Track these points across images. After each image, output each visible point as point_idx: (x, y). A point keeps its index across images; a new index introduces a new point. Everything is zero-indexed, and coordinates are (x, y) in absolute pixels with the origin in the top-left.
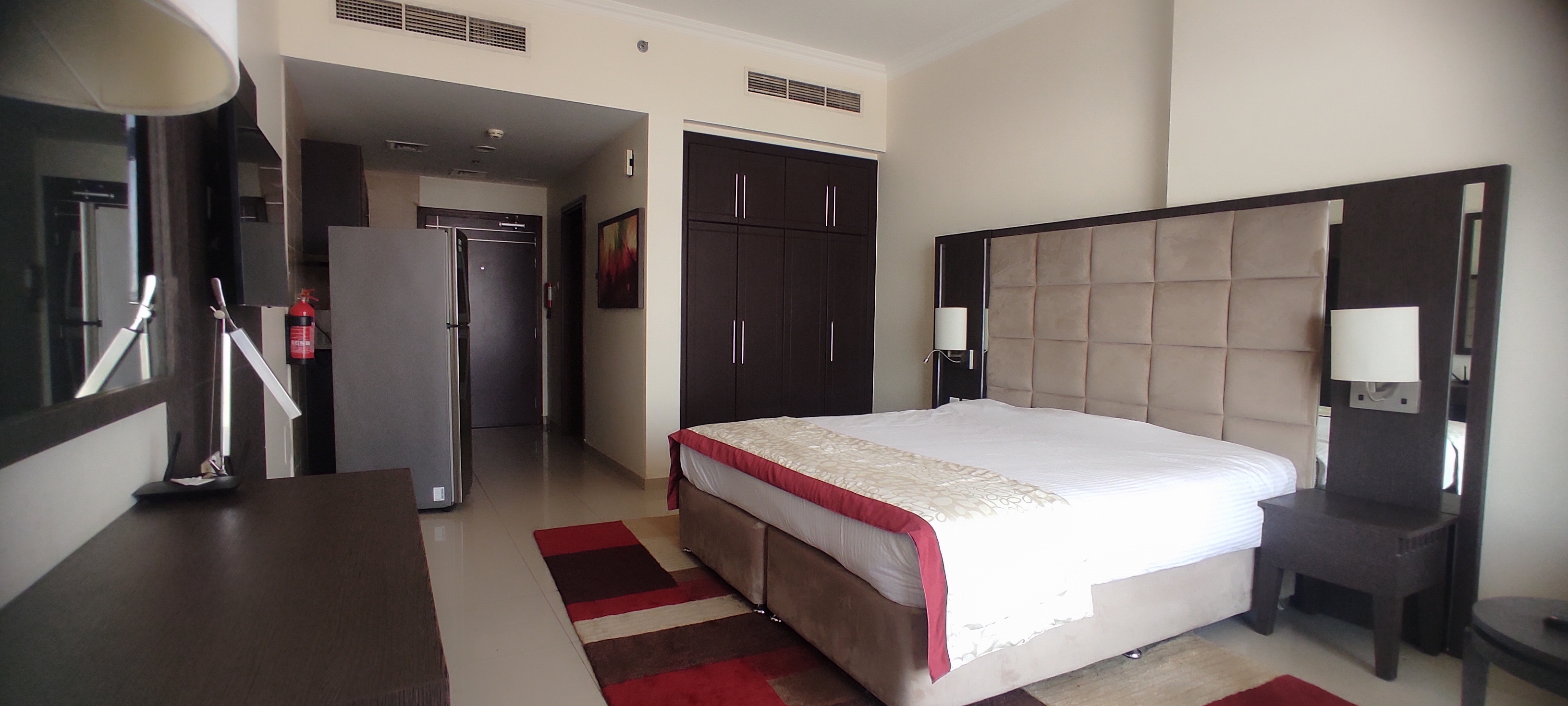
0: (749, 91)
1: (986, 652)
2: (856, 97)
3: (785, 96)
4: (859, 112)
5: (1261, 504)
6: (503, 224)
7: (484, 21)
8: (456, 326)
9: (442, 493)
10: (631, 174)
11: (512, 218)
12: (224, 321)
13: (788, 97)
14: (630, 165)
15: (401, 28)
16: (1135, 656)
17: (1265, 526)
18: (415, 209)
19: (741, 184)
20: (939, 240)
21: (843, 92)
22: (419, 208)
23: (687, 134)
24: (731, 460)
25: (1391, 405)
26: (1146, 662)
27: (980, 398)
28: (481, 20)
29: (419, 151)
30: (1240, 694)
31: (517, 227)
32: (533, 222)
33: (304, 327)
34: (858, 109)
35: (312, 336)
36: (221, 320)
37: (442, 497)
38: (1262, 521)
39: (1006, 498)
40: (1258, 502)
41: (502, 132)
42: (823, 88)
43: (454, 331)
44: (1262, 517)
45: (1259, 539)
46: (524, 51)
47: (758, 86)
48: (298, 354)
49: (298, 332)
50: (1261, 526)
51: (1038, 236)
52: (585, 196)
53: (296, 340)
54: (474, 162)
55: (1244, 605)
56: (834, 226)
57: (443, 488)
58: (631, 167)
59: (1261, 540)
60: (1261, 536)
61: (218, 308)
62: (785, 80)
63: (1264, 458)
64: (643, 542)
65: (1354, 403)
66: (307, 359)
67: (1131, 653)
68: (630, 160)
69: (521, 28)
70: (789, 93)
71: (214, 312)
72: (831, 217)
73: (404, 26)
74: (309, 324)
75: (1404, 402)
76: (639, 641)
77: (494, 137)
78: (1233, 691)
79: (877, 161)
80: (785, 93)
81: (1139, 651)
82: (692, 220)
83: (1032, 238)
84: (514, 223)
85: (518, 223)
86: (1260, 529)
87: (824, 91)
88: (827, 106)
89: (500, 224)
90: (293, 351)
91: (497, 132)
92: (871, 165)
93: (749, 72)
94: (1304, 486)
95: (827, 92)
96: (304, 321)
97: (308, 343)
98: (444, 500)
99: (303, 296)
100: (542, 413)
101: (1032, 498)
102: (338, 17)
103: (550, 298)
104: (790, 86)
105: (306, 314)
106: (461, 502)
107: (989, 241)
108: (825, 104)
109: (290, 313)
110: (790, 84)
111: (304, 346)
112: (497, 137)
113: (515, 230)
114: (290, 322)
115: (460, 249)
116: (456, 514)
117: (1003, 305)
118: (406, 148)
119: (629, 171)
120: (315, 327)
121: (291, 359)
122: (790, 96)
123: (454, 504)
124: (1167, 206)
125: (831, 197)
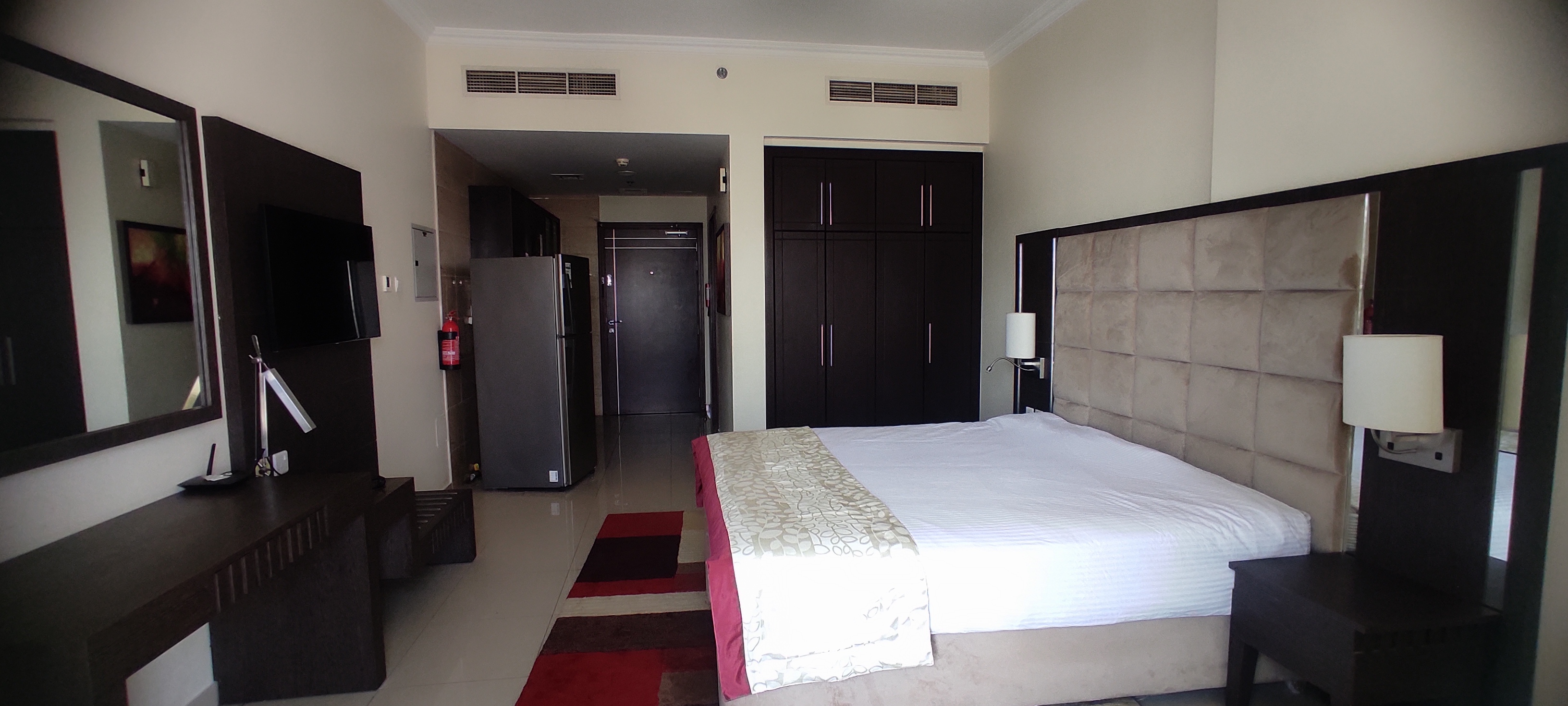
0: (831, 100)
2: (953, 90)
3: (870, 99)
4: (956, 105)
5: (1232, 565)
6: (669, 233)
7: (581, 74)
8: (563, 337)
9: (556, 476)
10: (725, 191)
11: (677, 226)
12: (260, 364)
13: (873, 100)
14: (724, 182)
15: (515, 92)
18: (596, 225)
19: (825, 191)
20: (1020, 239)
21: (938, 87)
22: (599, 223)
23: (768, 150)
25: (1426, 461)
27: (1049, 410)
28: (578, 74)
29: (581, 179)
31: (681, 234)
32: (695, 228)
33: (451, 341)
34: (955, 102)
35: (457, 347)
36: (258, 364)
37: (556, 479)
38: (1233, 586)
40: (1230, 563)
41: (627, 160)
42: (913, 85)
43: (562, 341)
44: (1233, 580)
45: (1230, 606)
46: (615, 94)
47: (841, 94)
48: (447, 362)
49: (446, 344)
50: (1232, 591)
51: (1094, 236)
52: (715, 207)
53: (445, 350)
54: (629, 182)
56: (931, 225)
57: (557, 472)
58: (725, 184)
60: (1231, 602)
61: (255, 356)
62: (871, 84)
63: (1258, 511)
64: (683, 533)
65: (1383, 454)
66: (454, 366)
68: (723, 177)
69: (612, 75)
70: (875, 96)
71: (251, 359)
72: (926, 215)
73: (517, 90)
74: (454, 338)
75: (1439, 456)
77: (622, 165)
79: (982, 153)
80: (870, 97)
82: (778, 231)
83: (1090, 237)
84: (678, 231)
85: (681, 231)
86: (1229, 595)
87: (914, 89)
88: (919, 103)
89: (666, 233)
90: (444, 359)
91: (622, 161)
92: (977, 157)
93: (830, 81)
95: (918, 89)
96: (450, 335)
97: (454, 353)
98: (557, 481)
99: (450, 316)
100: (705, 401)
101: (872, 539)
102: (469, 91)
103: (708, 299)
104: (876, 89)
105: (452, 330)
106: (571, 484)
107: (1057, 241)
108: (916, 102)
109: (441, 330)
110: (875, 87)
111: (451, 355)
112: (624, 165)
113: (679, 237)
114: (442, 336)
115: (569, 272)
116: (568, 495)
117: (1065, 312)
118: (569, 178)
119: (723, 189)
120: (458, 340)
121: (443, 366)
122: (875, 98)
123: (565, 486)
124: (1210, 201)
125: (926, 195)
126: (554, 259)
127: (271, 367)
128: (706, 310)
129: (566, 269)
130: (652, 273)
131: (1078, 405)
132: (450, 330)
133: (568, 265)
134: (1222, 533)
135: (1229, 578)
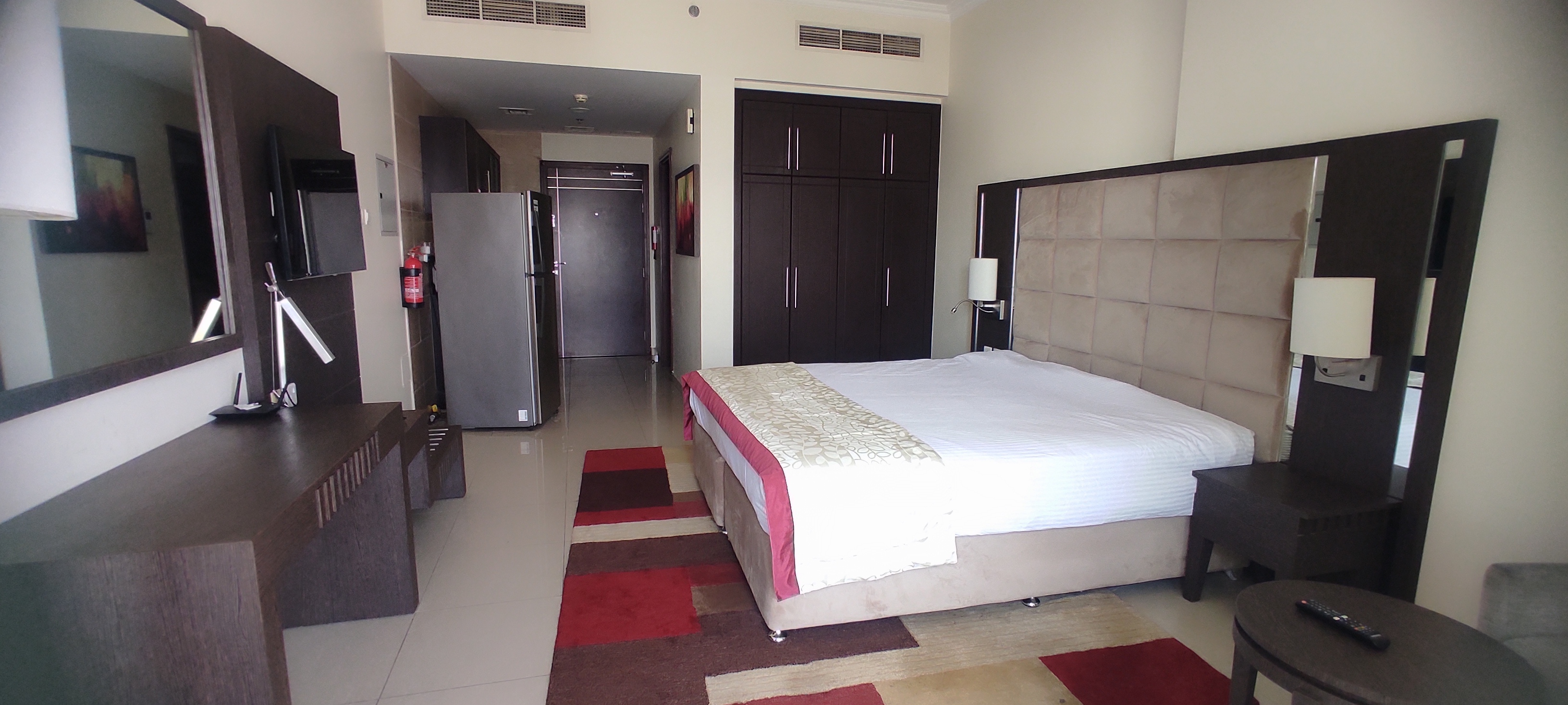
0: (800, 45)
1: (837, 582)
2: (916, 41)
3: (838, 46)
4: (919, 56)
5: (1195, 473)
6: (614, 173)
7: (549, 3)
8: (533, 275)
9: (526, 415)
10: (692, 132)
11: (622, 167)
12: (276, 293)
13: (841, 47)
14: (691, 123)
15: (479, 18)
16: (1031, 604)
17: (1197, 495)
18: (538, 164)
20: (982, 189)
21: (902, 37)
22: (542, 162)
23: (737, 91)
25: (1353, 382)
26: (1039, 611)
28: (546, 3)
29: (528, 114)
31: (626, 176)
32: (641, 170)
33: (414, 278)
34: (918, 54)
35: (421, 285)
36: (273, 293)
37: (526, 418)
38: (1195, 491)
39: (876, 452)
40: (1193, 471)
41: (586, 97)
42: (880, 35)
43: (531, 279)
44: (1195, 487)
45: (1191, 508)
46: (585, 27)
47: (810, 40)
48: (410, 300)
49: (409, 281)
50: (1194, 495)
51: (1060, 187)
52: (671, 149)
53: (408, 288)
54: (578, 120)
55: (1176, 570)
56: (892, 173)
57: (526, 411)
58: (692, 125)
60: (1193, 505)
61: (271, 284)
62: (839, 31)
63: (1214, 428)
64: (668, 467)
65: (1319, 377)
66: (417, 303)
67: (1028, 600)
68: (691, 118)
69: (581, 6)
70: (843, 43)
71: (267, 287)
72: (888, 163)
73: (481, 16)
74: (417, 275)
75: (1362, 378)
76: (614, 545)
77: (580, 101)
79: (940, 105)
80: (838, 44)
81: (1037, 600)
82: (747, 174)
83: (1055, 188)
84: (624, 172)
85: (627, 172)
86: (1191, 499)
87: (880, 38)
88: (884, 53)
89: (611, 174)
90: (407, 297)
91: (581, 97)
92: (935, 109)
93: (800, 26)
95: (884, 39)
96: (413, 272)
97: (417, 290)
98: (527, 420)
99: (412, 252)
100: (651, 346)
101: (902, 454)
102: (429, 14)
103: (655, 242)
104: (844, 36)
105: (415, 267)
106: (541, 423)
107: (1021, 193)
108: (882, 52)
109: (403, 266)
110: (843, 34)
111: (415, 292)
112: (582, 101)
113: (624, 178)
114: (404, 273)
115: (536, 209)
116: (537, 433)
117: (1028, 258)
118: (517, 112)
119: (690, 130)
120: (422, 277)
121: (406, 304)
122: (843, 46)
123: (535, 425)
124: (1173, 158)
125: (889, 144)
126: (522, 195)
127: (287, 296)
128: (652, 253)
129: (535, 207)
130: (597, 214)
131: (1037, 343)
132: (412, 267)
133: (536, 202)
134: (1188, 446)
135: (1192, 484)
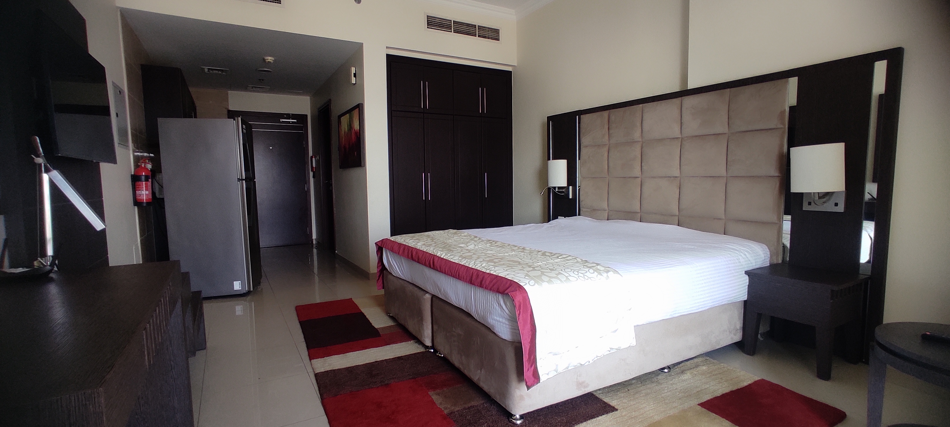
0: (428, 27)
1: (564, 369)
2: (497, 31)
3: (451, 31)
5: (747, 273)
6: (283, 120)
8: (244, 180)
9: (240, 285)
10: (355, 83)
11: (288, 116)
12: (43, 164)
13: (453, 31)
14: (354, 77)
16: (666, 370)
17: (749, 286)
18: (226, 112)
19: (424, 88)
20: (549, 118)
21: (488, 28)
22: (229, 111)
23: (388, 56)
24: (410, 256)
25: (829, 207)
26: (673, 374)
27: (576, 216)
29: (224, 73)
30: (732, 392)
31: (292, 122)
32: (302, 118)
33: (144, 182)
34: (498, 39)
35: (149, 188)
36: (40, 165)
37: (240, 287)
38: (748, 284)
39: (577, 270)
40: (745, 271)
41: (273, 59)
42: (475, 26)
43: (242, 183)
44: (748, 281)
46: (280, 3)
47: (433, 25)
48: (141, 200)
49: (140, 185)
50: (747, 286)
51: (609, 111)
52: (330, 100)
53: (139, 190)
55: (737, 337)
56: (485, 112)
57: (240, 282)
58: (355, 78)
59: (747, 295)
60: (747, 293)
61: (38, 156)
62: (451, 21)
64: (363, 311)
65: (806, 207)
66: (147, 203)
67: (664, 368)
68: (354, 73)
70: (454, 29)
71: (34, 158)
72: (483, 106)
74: (147, 181)
75: (836, 205)
76: (350, 370)
77: (269, 62)
78: (727, 390)
79: (511, 71)
80: (451, 29)
81: (669, 367)
82: (394, 111)
83: (605, 113)
84: (290, 119)
85: (292, 119)
86: (746, 289)
87: (476, 28)
88: (478, 37)
89: (281, 120)
90: (138, 198)
91: (270, 59)
92: (508, 74)
93: (427, 16)
94: (775, 262)
95: (478, 28)
96: (143, 178)
97: (147, 192)
98: (241, 289)
99: (142, 162)
100: (312, 237)
101: (594, 270)
103: (314, 166)
104: (454, 24)
105: (145, 174)
106: (252, 290)
107: (579, 118)
108: (477, 36)
109: (133, 174)
110: (453, 23)
111: (144, 194)
112: (270, 62)
113: (291, 124)
114: (135, 179)
115: (245, 131)
116: (249, 298)
117: (589, 157)
118: (215, 71)
119: (353, 80)
120: (151, 182)
121: (137, 203)
122: (454, 31)
123: (247, 292)
124: (688, 88)
125: (482, 94)
126: (234, 121)
127: (54, 169)
128: (311, 174)
129: (244, 130)
130: (271, 148)
131: (598, 210)
132: (143, 174)
133: (244, 126)
134: (741, 256)
135: (746, 280)
